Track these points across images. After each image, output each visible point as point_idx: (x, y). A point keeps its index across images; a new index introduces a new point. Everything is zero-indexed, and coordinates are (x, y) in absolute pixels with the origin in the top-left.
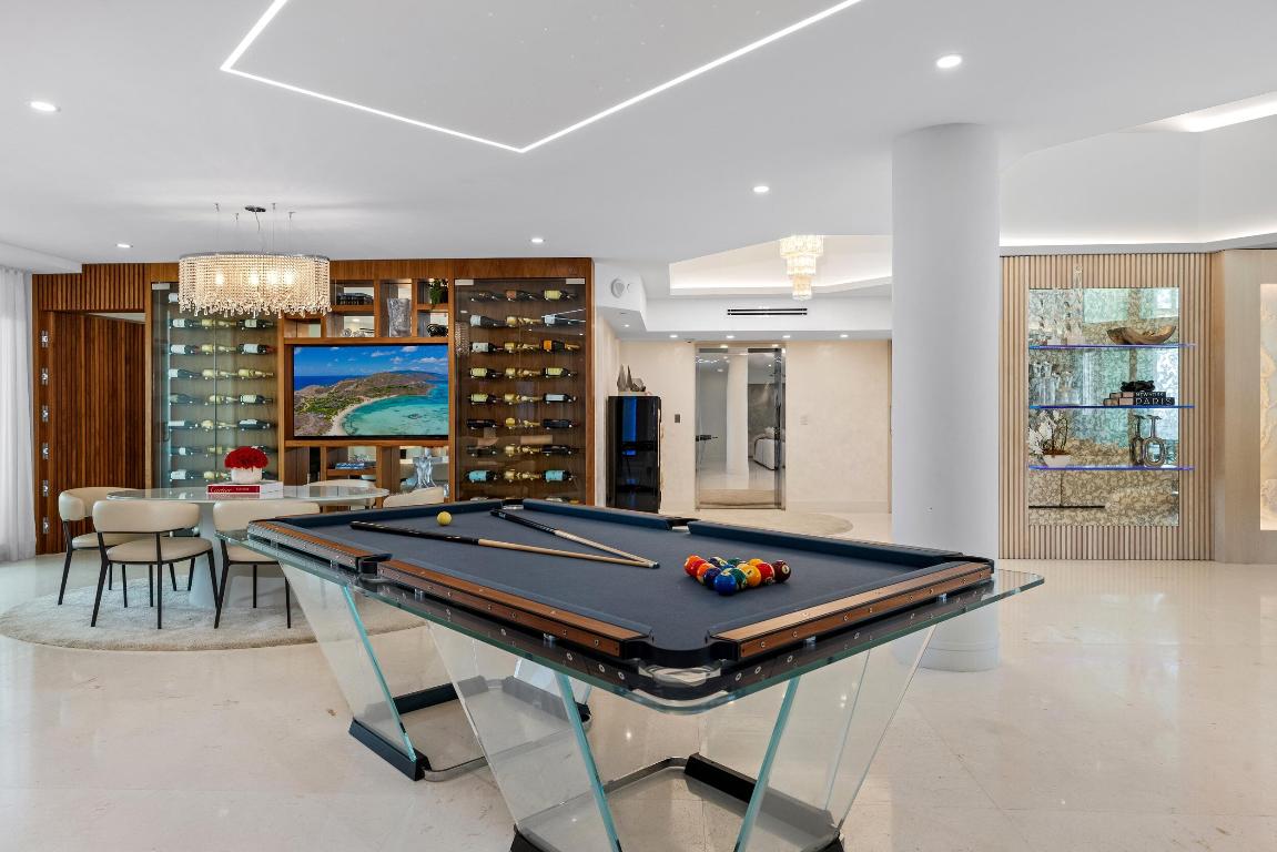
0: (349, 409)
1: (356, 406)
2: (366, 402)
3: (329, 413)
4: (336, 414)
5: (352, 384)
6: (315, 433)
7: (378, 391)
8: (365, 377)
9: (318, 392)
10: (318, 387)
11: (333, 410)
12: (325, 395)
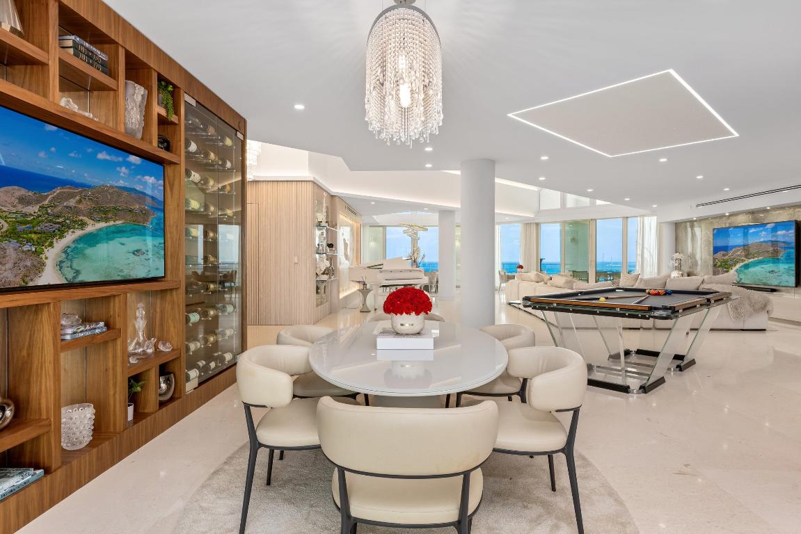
0: (70, 237)
1: (79, 233)
2: (92, 227)
3: (39, 243)
4: (51, 245)
5: (72, 196)
6: (18, 282)
7: (101, 212)
8: (89, 187)
9: (23, 201)
10: (22, 192)
11: (47, 238)
12: (33, 209)
